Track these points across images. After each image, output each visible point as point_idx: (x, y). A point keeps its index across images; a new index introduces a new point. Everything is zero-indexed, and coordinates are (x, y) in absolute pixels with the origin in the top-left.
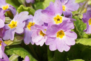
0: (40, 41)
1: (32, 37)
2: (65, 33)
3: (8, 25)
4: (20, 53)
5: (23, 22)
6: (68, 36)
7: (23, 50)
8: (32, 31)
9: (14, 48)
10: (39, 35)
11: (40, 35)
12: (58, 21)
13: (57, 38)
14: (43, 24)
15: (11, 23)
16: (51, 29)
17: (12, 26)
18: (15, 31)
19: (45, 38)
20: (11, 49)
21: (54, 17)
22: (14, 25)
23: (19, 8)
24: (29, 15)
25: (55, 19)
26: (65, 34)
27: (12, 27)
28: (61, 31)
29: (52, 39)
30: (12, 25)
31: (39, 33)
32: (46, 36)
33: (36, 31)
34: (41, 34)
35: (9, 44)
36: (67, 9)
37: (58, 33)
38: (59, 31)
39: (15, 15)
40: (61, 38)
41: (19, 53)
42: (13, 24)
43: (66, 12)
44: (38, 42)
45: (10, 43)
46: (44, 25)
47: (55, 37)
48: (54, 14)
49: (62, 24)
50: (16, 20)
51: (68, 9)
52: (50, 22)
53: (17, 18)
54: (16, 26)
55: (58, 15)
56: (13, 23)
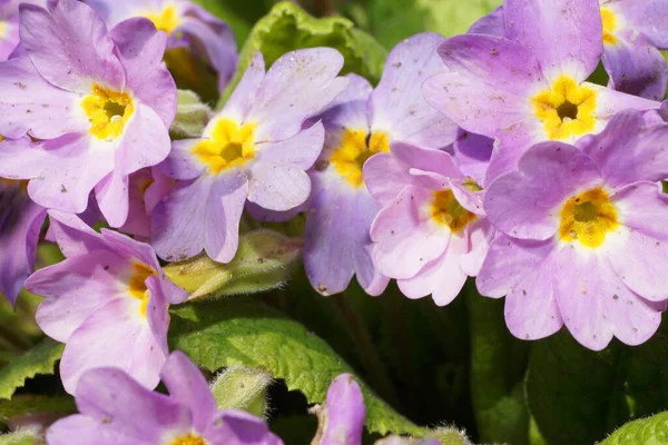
0: (431, 265)
1: (373, 239)
2: (622, 209)
3: (187, 147)
4: (278, 354)
5: (308, 123)
6: (648, 233)
7: (297, 337)
8: (377, 190)
9: (233, 316)
10: (425, 220)
11: (432, 222)
12: (567, 120)
13: (563, 243)
14: (451, 139)
15: (211, 137)
16: (522, 174)
17: (221, 160)
18: (248, 192)
19: (470, 247)
20: (215, 329)
21: (537, 90)
22: (233, 151)
23: (265, 25)
24: (342, 73)
25: (546, 104)
26: (620, 218)
27: (223, 167)
28: (595, 194)
29: (522, 254)
30: (218, 150)
31: (427, 209)
32: (474, 228)
33: (406, 189)
34: (435, 214)
35: (202, 291)
36: (628, 35)
37: (568, 207)
38: (580, 192)
39: (229, 77)
40: (593, 243)
41: (271, 360)
42: (224, 143)
43: (624, 56)
44: (419, 274)
45: (205, 283)
46: (455, 147)
47: (544, 239)
48: (539, 68)
49: (604, 143)
50: (246, 111)
51: (636, 33)
52: (505, 126)
53: (252, 96)
54: (248, 156)
55: (568, 75)
56: (228, 137)
